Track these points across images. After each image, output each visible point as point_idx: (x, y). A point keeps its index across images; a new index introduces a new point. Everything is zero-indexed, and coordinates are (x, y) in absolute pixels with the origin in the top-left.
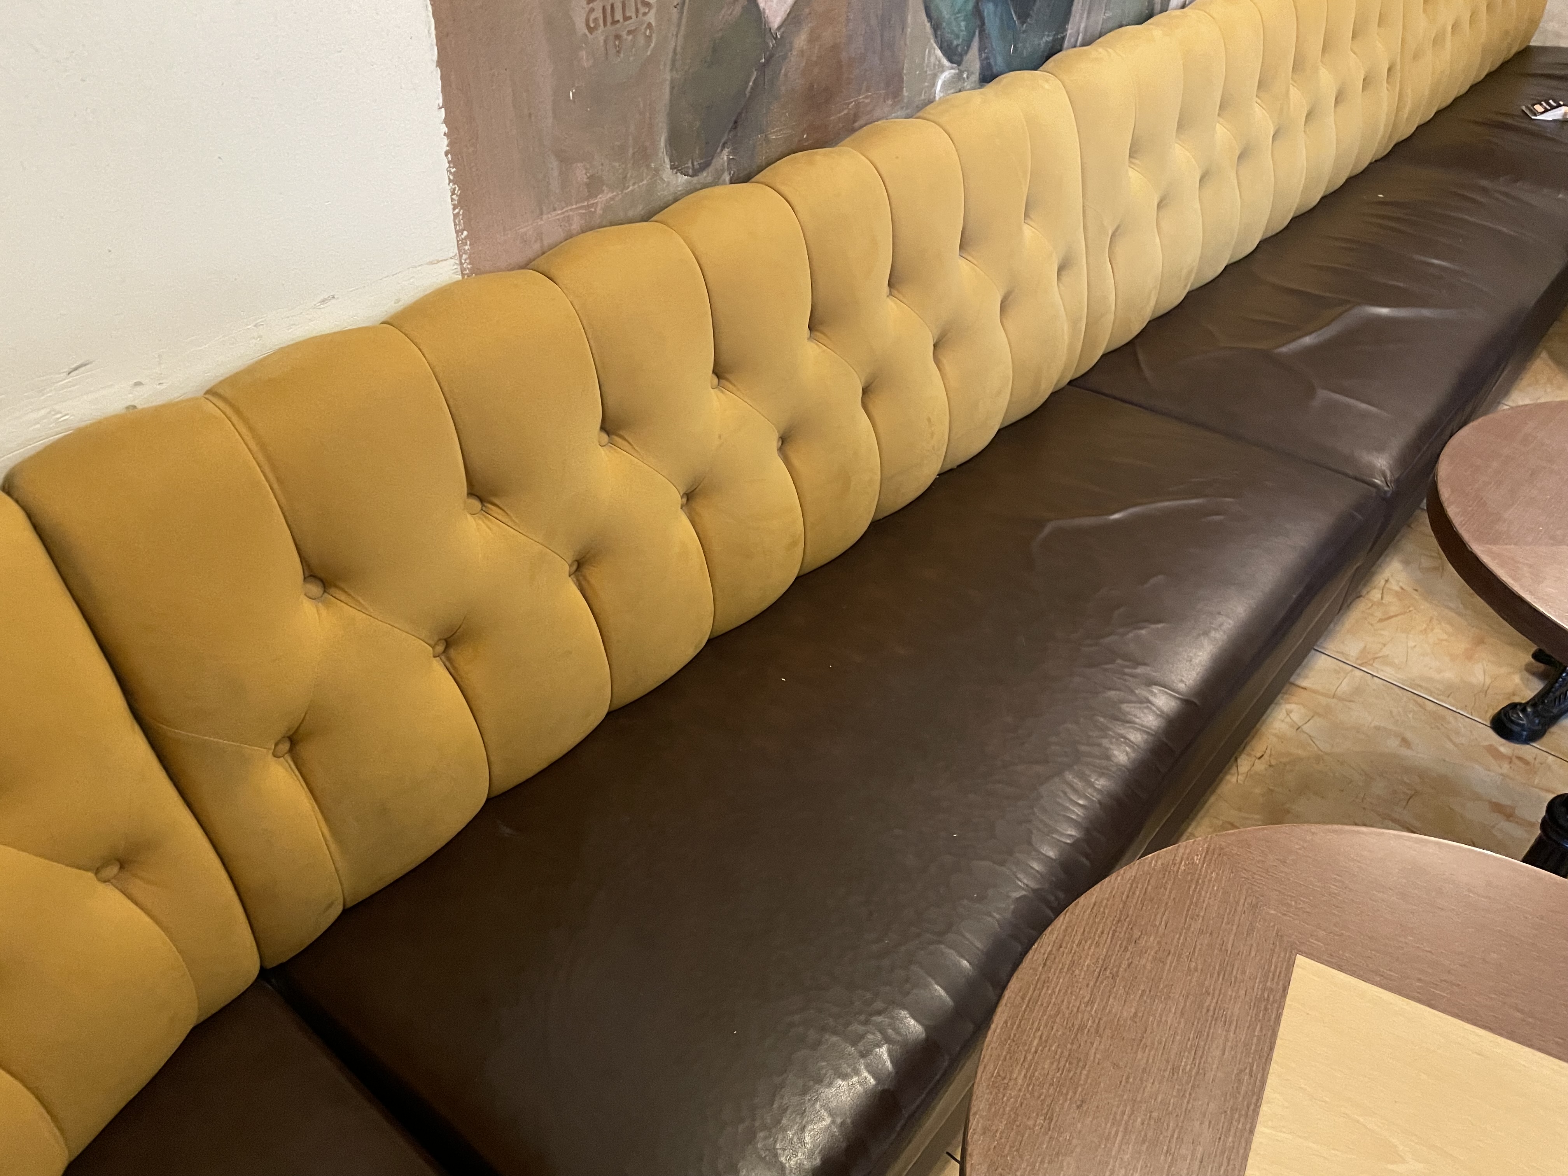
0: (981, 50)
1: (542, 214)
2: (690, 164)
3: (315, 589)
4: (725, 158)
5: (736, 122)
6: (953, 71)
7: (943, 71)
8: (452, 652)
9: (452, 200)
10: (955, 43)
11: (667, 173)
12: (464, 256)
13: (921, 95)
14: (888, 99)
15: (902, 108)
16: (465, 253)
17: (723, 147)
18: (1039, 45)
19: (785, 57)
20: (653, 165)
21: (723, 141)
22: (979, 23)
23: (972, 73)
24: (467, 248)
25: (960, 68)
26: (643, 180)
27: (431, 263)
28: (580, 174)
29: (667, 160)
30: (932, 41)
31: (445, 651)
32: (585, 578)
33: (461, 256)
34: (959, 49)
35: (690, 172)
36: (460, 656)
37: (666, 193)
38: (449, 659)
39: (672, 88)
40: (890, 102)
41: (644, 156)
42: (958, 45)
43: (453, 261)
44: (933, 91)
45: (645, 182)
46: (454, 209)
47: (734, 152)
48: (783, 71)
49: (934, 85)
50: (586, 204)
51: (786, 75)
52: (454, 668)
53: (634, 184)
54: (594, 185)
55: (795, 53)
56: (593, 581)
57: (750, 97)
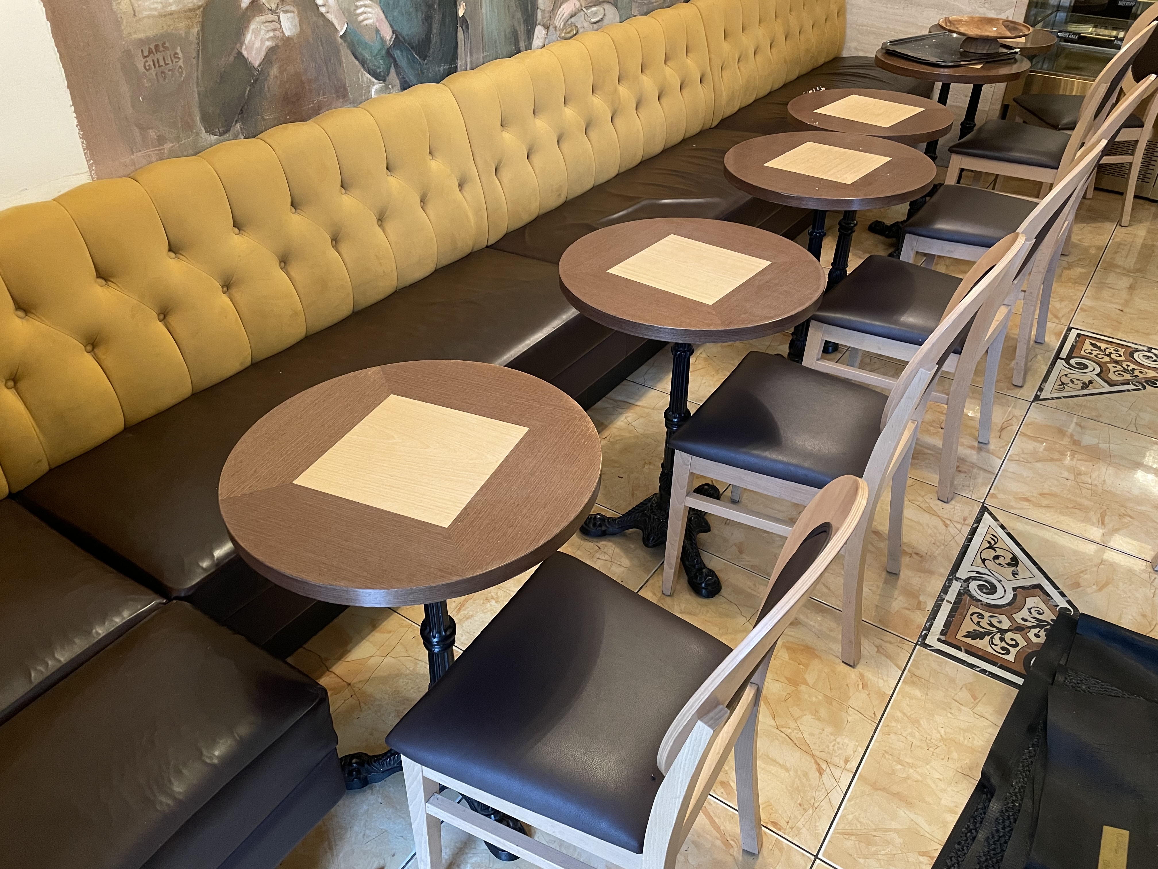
0: (398, 74)
1: (133, 153)
2: (217, 130)
3: (21, 314)
4: (239, 127)
5: (241, 110)
6: (381, 85)
7: (374, 85)
8: (96, 350)
9: (83, 146)
10: (378, 71)
11: (204, 134)
12: (93, 172)
13: (362, 97)
14: (339, 99)
15: (350, 103)
16: (93, 170)
17: (236, 122)
18: (439, 70)
19: (266, 80)
20: (194, 131)
21: (235, 119)
22: (392, 60)
23: (395, 85)
24: (94, 168)
25: (386, 83)
26: (189, 138)
27: (76, 175)
28: (152, 134)
29: (203, 129)
30: (362, 70)
31: (93, 350)
32: (168, 322)
33: (91, 172)
34: (382, 74)
35: (218, 134)
36: (99, 352)
37: (205, 144)
38: (95, 354)
39: (199, 94)
40: (341, 100)
41: (188, 127)
42: (380, 72)
43: (86, 174)
44: (370, 94)
45: (191, 139)
46: (84, 150)
47: (244, 124)
48: (266, 87)
49: (369, 91)
50: (158, 148)
51: (268, 88)
52: (97, 357)
53: (185, 139)
54: (161, 140)
55: (272, 77)
56: (172, 323)
57: (247, 99)
